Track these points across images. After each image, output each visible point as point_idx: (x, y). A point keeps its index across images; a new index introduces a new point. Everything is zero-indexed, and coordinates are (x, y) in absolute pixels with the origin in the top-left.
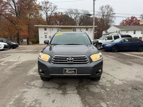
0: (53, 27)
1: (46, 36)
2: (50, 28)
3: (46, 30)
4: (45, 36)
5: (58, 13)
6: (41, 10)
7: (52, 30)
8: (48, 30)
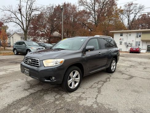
0: (130, 32)
1: (122, 42)
2: (127, 33)
3: (122, 35)
4: (120, 42)
5: (147, 14)
6: (122, 14)
7: (130, 35)
8: (124, 35)
